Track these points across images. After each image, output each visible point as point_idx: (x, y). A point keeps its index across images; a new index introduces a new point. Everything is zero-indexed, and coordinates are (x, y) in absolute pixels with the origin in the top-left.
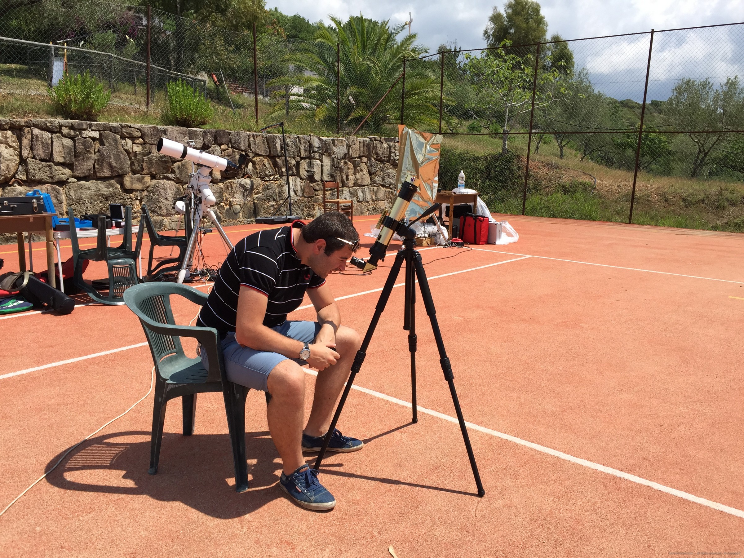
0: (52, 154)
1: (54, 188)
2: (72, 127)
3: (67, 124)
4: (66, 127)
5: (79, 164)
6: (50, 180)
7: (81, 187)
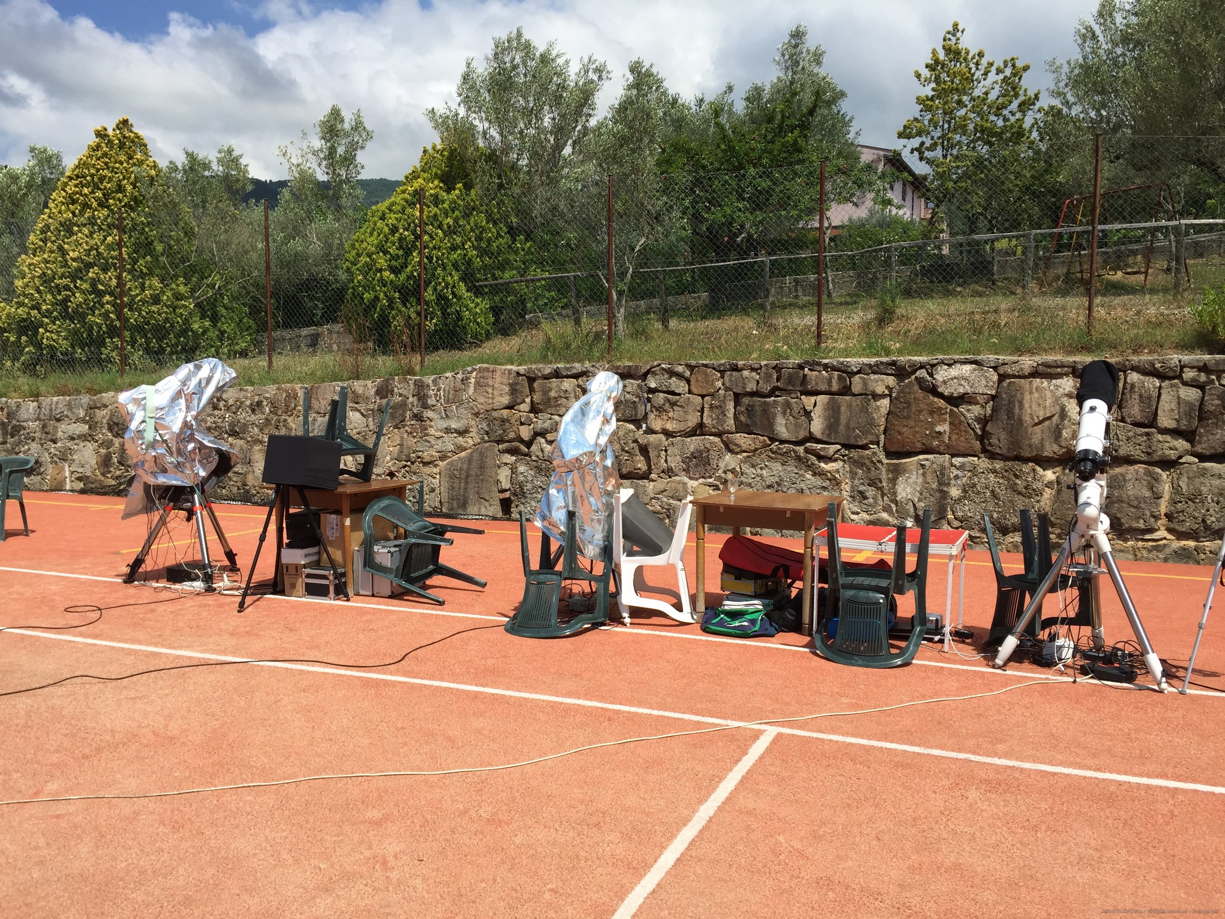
0: (1156, 414)
1: (1149, 471)
2: (1204, 368)
3: (1196, 364)
4: (1192, 368)
5: (1207, 431)
6: (1144, 457)
7: (1203, 473)
